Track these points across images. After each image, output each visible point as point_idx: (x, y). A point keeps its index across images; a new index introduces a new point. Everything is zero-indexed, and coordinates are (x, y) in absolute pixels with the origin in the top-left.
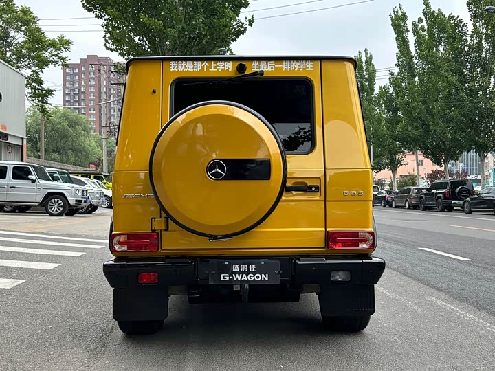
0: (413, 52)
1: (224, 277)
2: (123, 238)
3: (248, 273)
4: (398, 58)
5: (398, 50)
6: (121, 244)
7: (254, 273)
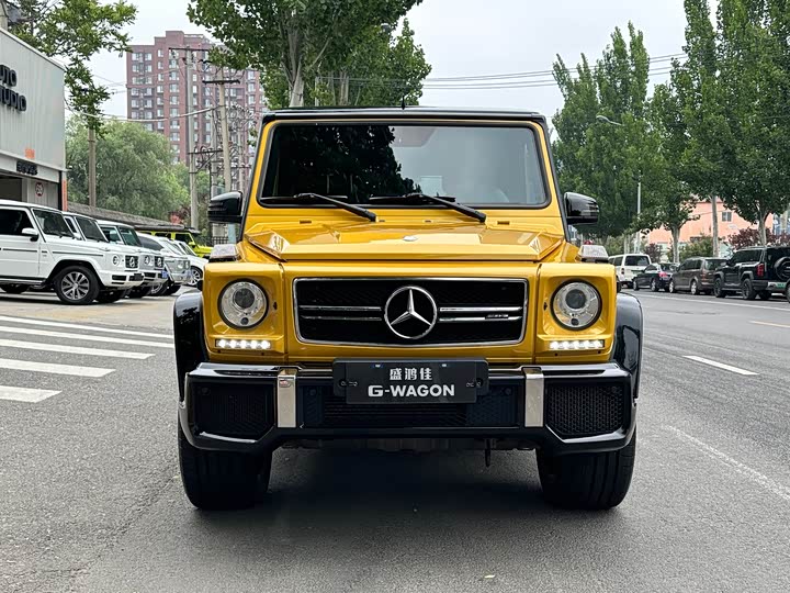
0: (715, 27)
4: (689, 36)
5: (687, 23)
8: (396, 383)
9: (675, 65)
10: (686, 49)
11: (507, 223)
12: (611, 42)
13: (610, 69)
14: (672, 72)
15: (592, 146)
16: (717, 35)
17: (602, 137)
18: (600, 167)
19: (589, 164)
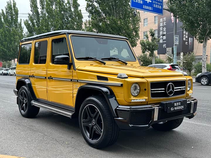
0: (39, 6)
4: (32, 7)
8: (176, 106)
9: (29, 15)
10: (32, 11)
11: (132, 65)
13: (7, 13)
14: (28, 17)
15: (3, 34)
18: (6, 40)
19: (2, 39)
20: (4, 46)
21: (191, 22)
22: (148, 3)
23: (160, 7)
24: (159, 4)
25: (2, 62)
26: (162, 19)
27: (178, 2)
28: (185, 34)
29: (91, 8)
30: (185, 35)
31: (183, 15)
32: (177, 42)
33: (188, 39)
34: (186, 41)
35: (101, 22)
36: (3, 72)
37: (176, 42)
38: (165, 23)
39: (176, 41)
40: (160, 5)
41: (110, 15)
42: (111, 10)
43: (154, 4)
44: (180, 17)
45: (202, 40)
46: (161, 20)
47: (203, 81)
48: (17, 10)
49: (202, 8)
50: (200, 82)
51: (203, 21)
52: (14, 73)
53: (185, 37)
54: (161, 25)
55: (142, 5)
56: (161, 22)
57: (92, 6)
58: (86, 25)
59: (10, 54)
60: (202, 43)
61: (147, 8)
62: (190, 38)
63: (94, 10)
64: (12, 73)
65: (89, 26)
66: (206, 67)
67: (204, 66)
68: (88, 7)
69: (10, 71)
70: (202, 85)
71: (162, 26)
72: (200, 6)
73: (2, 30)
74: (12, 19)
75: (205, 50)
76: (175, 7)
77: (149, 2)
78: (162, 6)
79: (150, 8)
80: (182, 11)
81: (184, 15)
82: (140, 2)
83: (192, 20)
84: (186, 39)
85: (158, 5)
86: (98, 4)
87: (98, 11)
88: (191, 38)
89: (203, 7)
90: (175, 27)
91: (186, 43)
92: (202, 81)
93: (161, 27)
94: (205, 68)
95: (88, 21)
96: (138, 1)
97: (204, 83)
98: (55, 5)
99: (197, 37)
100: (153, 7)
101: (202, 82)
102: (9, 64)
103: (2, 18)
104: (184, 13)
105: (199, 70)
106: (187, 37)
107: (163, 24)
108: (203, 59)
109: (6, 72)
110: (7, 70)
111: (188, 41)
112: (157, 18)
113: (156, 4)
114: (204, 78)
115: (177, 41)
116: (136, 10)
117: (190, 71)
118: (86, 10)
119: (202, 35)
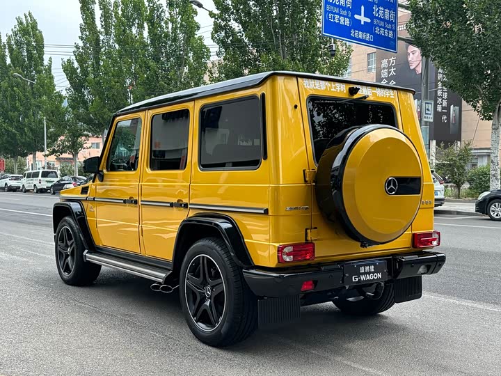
0: (99, 27)
1: (355, 279)
2: (290, 249)
3: (369, 273)
4: (82, 30)
5: (82, 22)
6: (288, 254)
7: (373, 273)
9: (77, 47)
10: (82, 38)
12: (16, 23)
13: (17, 43)
14: (74, 52)
15: (8, 94)
16: (101, 33)
17: (15, 88)
18: (15, 108)
19: (6, 106)
20: (11, 121)
21: (464, 70)
22: (362, 23)
23: (391, 35)
24: (389, 26)
25: (5, 160)
26: (385, 61)
27: (434, 22)
28: (442, 97)
29: (223, 34)
30: (440, 100)
31: (446, 54)
32: (429, 116)
33: (448, 108)
34: (443, 114)
35: (246, 67)
36: (6, 184)
37: (426, 116)
38: (392, 70)
39: (426, 114)
40: (391, 30)
41: (269, 51)
42: (271, 39)
43: (376, 26)
44: (438, 57)
45: (491, 114)
46: (384, 63)
47: (493, 209)
48: (41, 36)
49: (493, 38)
50: (488, 213)
51: (492, 67)
52: (35, 185)
53: (442, 104)
54: (385, 74)
55: (350, 28)
56: (384, 68)
57: (227, 29)
58: (212, 74)
59: (24, 141)
60: (490, 119)
61: (360, 37)
62: (452, 107)
63: (231, 38)
64: (29, 186)
65: (219, 76)
66: (499, 177)
67: (494, 175)
68: (216, 32)
69: (25, 182)
70: (492, 219)
71: (385, 78)
72: (489, 33)
73: (4, 84)
74: (30, 57)
75: (498, 137)
76: (425, 35)
77: (365, 22)
78: (395, 31)
79: (368, 37)
80: (444, 43)
81: (448, 52)
82: (344, 22)
83: (467, 65)
84: (443, 108)
85: (385, 28)
86: (240, 26)
87: (241, 41)
88: (454, 106)
89: (496, 35)
90: (424, 81)
91: (444, 118)
92: (493, 211)
93: (383, 79)
94: (497, 179)
95: (217, 64)
96: (340, 21)
97: (497, 215)
98: (136, 25)
99: (478, 105)
100: (375, 35)
101: (492, 213)
102: (20, 165)
103: (6, 54)
104: (447, 48)
105: (480, 184)
106: (445, 104)
107: (389, 73)
108: (493, 158)
109: (14, 183)
110: (17, 179)
111: (448, 114)
112: (373, 59)
113: (380, 27)
114: (497, 204)
115: (430, 114)
116: (334, 40)
117: (458, 185)
118: (212, 38)
119: (490, 100)
